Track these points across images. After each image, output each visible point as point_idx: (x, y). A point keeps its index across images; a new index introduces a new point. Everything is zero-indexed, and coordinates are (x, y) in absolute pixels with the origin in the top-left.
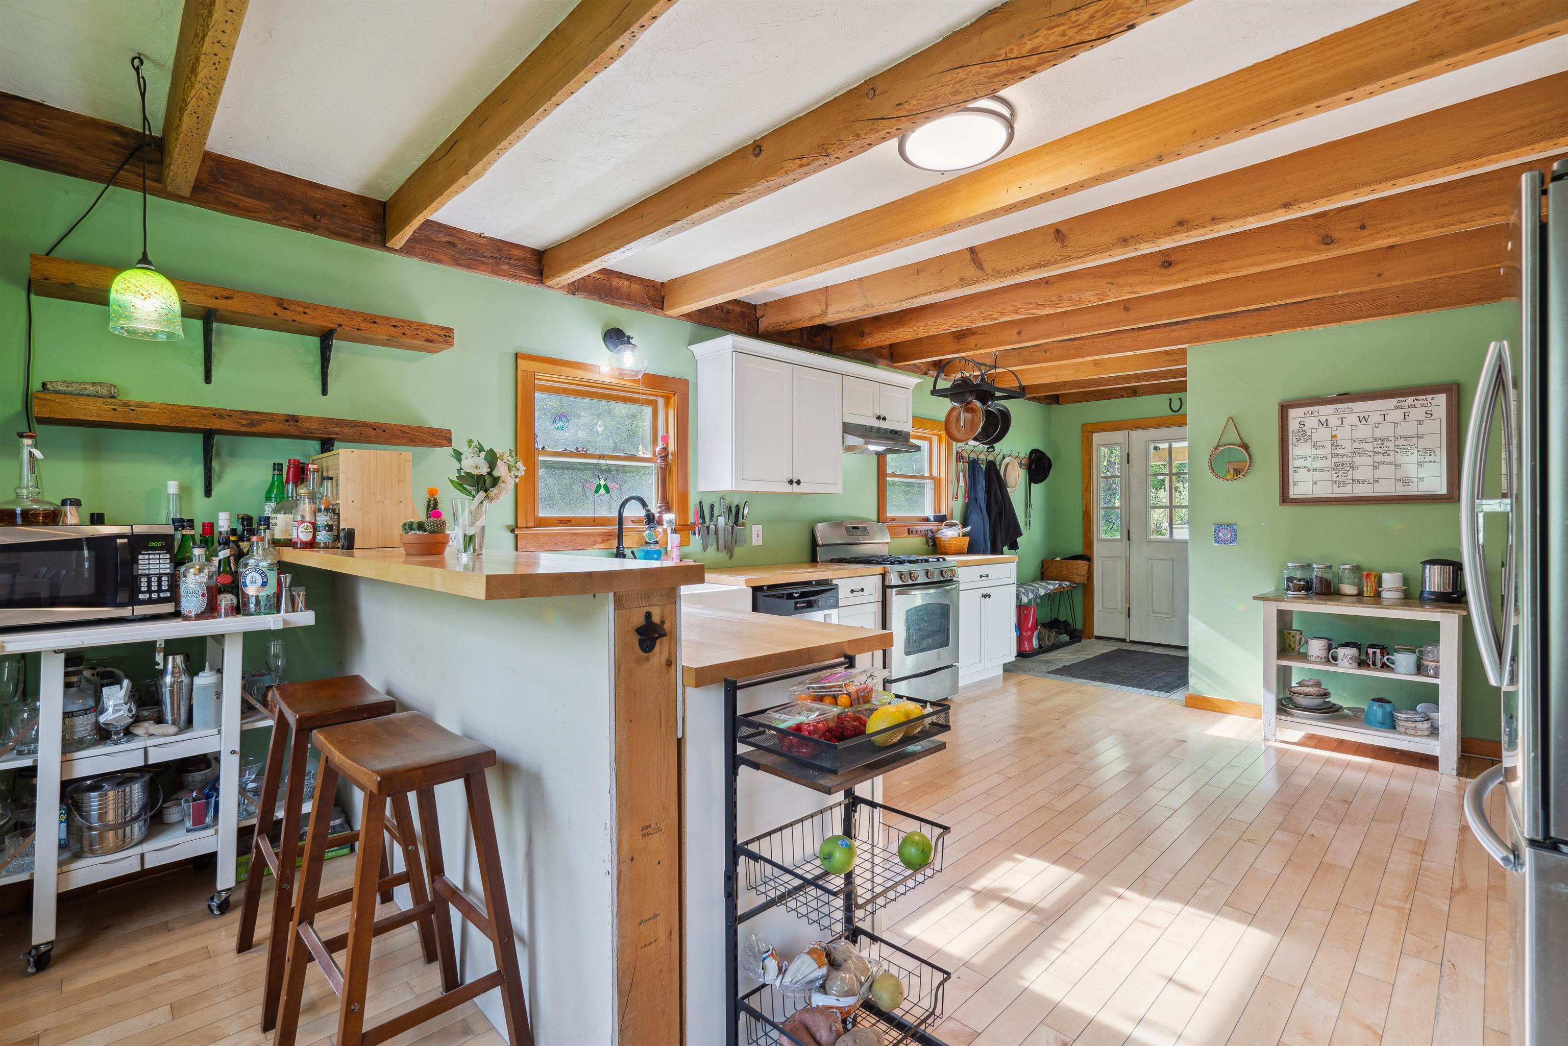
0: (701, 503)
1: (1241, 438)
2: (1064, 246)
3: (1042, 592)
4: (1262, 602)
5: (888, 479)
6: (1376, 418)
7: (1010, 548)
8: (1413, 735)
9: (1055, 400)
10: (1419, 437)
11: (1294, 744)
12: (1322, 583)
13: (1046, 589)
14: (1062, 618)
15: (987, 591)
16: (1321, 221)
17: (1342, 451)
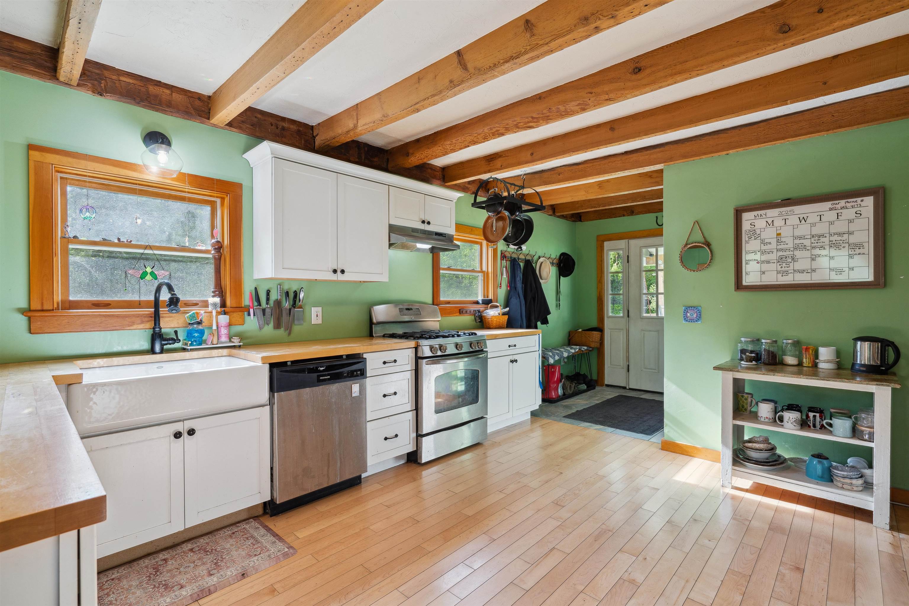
0: (256, 288)
1: (704, 237)
2: (533, 35)
3: (565, 355)
4: (721, 372)
5: (441, 271)
6: (813, 218)
7: (542, 323)
8: (849, 490)
9: (577, 218)
10: (850, 233)
11: (747, 491)
12: (769, 355)
13: (569, 352)
14: (582, 373)
15: (515, 357)
16: (778, 11)
17: (786, 246)
